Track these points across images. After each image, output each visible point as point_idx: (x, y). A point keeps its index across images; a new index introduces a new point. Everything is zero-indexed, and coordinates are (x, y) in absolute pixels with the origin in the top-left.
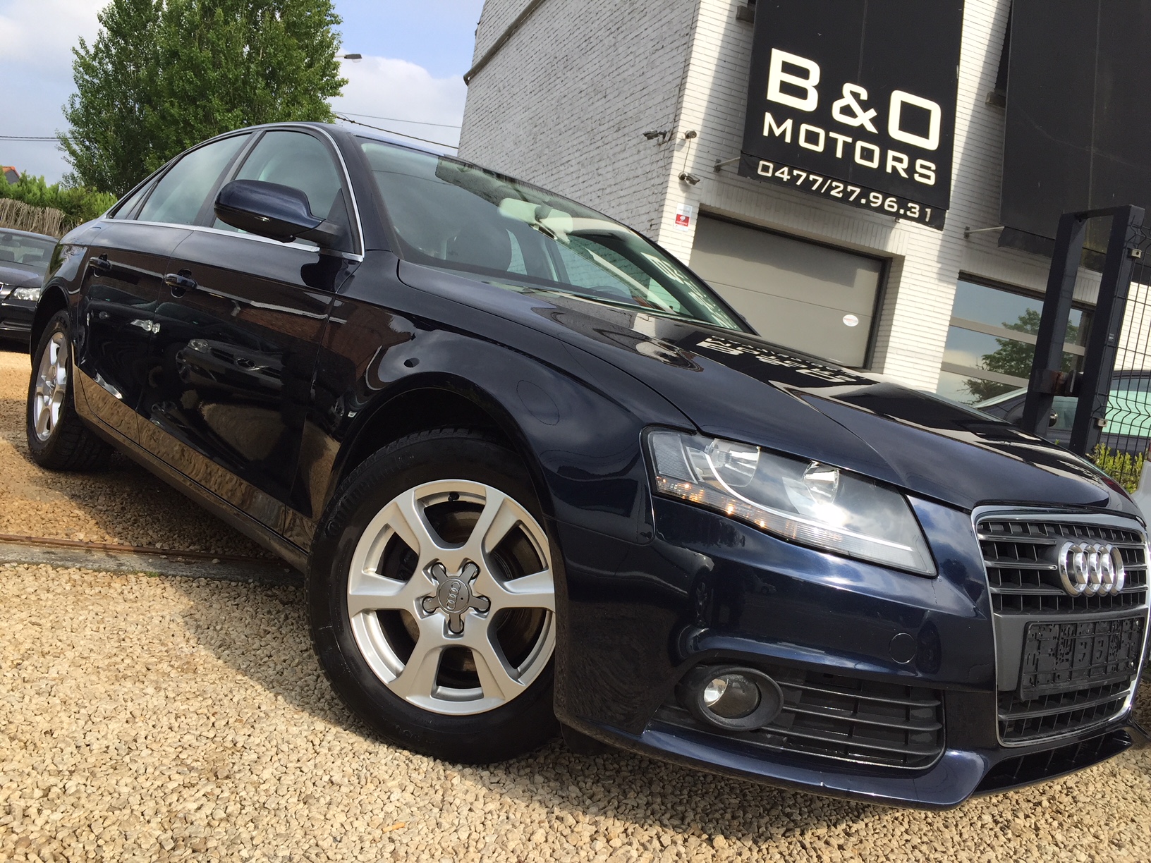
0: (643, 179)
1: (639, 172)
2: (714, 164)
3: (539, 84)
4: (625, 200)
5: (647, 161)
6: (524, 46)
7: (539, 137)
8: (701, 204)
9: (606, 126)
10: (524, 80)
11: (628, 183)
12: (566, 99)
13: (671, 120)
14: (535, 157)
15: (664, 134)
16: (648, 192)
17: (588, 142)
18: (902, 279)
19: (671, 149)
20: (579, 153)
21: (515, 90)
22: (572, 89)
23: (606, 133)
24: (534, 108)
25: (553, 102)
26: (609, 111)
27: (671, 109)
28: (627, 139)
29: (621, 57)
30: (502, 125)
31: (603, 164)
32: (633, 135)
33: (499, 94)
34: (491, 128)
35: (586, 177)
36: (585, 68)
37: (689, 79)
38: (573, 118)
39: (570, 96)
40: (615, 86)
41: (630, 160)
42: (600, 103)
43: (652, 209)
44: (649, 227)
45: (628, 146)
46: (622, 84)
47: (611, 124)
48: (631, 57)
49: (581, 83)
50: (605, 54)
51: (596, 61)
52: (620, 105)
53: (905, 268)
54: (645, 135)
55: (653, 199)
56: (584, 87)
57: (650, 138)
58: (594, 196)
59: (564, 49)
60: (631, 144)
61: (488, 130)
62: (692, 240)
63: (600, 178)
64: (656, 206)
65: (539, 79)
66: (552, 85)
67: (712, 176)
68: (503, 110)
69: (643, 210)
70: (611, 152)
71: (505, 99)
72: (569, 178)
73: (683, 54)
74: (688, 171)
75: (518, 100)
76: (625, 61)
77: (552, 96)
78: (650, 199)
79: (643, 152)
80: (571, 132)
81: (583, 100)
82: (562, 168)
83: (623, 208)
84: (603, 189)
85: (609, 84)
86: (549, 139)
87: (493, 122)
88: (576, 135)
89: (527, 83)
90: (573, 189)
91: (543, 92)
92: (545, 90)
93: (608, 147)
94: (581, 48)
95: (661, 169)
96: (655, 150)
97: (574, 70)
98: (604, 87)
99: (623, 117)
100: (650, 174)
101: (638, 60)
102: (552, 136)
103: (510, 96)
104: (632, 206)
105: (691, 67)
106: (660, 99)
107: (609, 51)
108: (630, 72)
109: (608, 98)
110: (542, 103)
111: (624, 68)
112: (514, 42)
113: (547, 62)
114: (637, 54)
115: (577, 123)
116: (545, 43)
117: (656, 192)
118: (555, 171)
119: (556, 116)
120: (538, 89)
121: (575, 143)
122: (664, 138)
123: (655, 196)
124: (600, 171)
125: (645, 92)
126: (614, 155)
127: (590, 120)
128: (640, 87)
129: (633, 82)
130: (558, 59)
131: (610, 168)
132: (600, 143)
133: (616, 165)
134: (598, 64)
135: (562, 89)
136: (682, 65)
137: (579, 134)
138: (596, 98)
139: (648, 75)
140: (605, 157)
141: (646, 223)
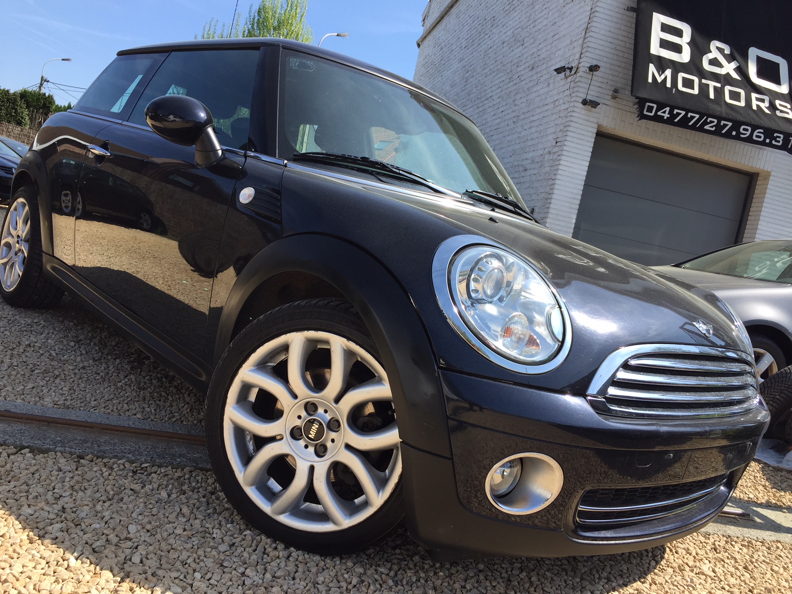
0: (551, 106)
1: (549, 100)
2: (611, 93)
3: (471, 41)
4: (537, 123)
5: (555, 92)
6: (462, 13)
7: (470, 81)
8: (599, 126)
9: (522, 67)
10: (461, 38)
11: (538, 111)
12: (491, 50)
13: (577, 56)
14: (466, 96)
15: (571, 69)
16: (555, 116)
17: (507, 81)
18: (768, 191)
19: (576, 81)
20: (500, 90)
21: (454, 47)
22: (497, 41)
23: (523, 73)
24: (467, 59)
25: (482, 52)
26: (525, 56)
27: (578, 50)
28: (539, 75)
29: (537, 13)
30: (442, 73)
31: (518, 96)
32: (545, 72)
33: (441, 52)
34: (435, 76)
35: (504, 108)
36: (507, 25)
37: (593, 24)
38: (497, 62)
39: (495, 47)
40: (532, 36)
41: (542, 92)
42: (518, 50)
43: (558, 130)
44: (554, 144)
45: (540, 81)
46: (537, 33)
47: (527, 65)
48: (546, 11)
49: (504, 36)
50: (524, 12)
51: (517, 18)
52: (535, 50)
53: (770, 182)
54: (556, 70)
55: (560, 121)
56: (506, 39)
57: (558, 73)
58: (511, 122)
59: (493, 11)
60: (542, 79)
61: (432, 79)
62: (590, 154)
63: (516, 108)
64: (562, 127)
65: (472, 37)
66: (482, 40)
67: (609, 103)
68: (444, 63)
69: (550, 131)
70: (526, 87)
71: (447, 54)
72: (491, 109)
73: (589, 5)
74: (589, 98)
75: (455, 54)
76: (541, 15)
77: (481, 49)
78: (556, 122)
79: (551, 86)
80: (494, 74)
81: (504, 50)
82: (486, 102)
83: (534, 130)
84: (518, 116)
85: (527, 35)
86: (477, 82)
87: (437, 71)
88: (498, 76)
89: (463, 41)
90: (494, 117)
91: (475, 46)
92: (476, 44)
93: (524, 81)
94: (505, 10)
95: (566, 99)
96: (563, 82)
97: (500, 26)
98: (522, 38)
99: (537, 59)
100: (557, 103)
101: (551, 13)
102: (480, 78)
103: (450, 51)
104: (542, 128)
105: (596, 14)
106: (569, 42)
107: (528, 9)
108: (544, 23)
109: (525, 46)
110: (473, 55)
111: (540, 21)
112: (454, 10)
113: (478, 23)
114: (550, 9)
115: (498, 68)
116: (478, 9)
117: (562, 115)
118: (480, 105)
119: (484, 63)
120: (471, 45)
121: (497, 82)
122: (571, 72)
123: (560, 119)
124: (517, 103)
125: (557, 37)
126: (528, 89)
127: (510, 64)
128: (551, 34)
129: (546, 31)
130: (486, 21)
131: (524, 100)
132: (517, 81)
133: (530, 97)
134: (518, 21)
135: (488, 43)
136: (589, 13)
137: (500, 74)
138: (516, 46)
139: (559, 24)
140: (521, 91)
141: (552, 140)
